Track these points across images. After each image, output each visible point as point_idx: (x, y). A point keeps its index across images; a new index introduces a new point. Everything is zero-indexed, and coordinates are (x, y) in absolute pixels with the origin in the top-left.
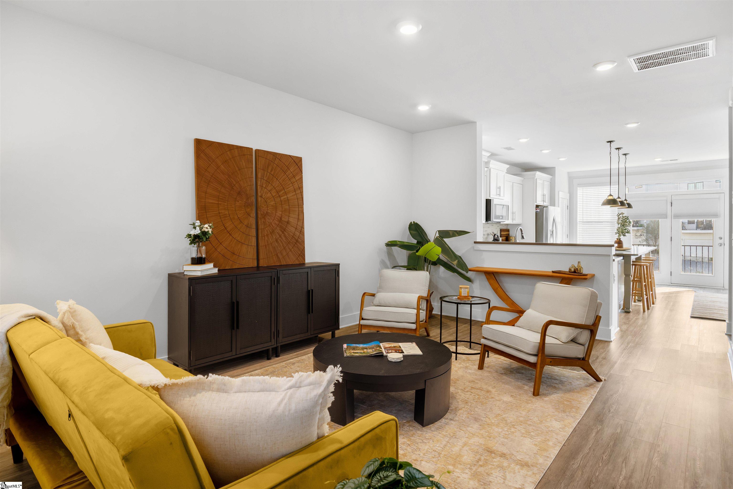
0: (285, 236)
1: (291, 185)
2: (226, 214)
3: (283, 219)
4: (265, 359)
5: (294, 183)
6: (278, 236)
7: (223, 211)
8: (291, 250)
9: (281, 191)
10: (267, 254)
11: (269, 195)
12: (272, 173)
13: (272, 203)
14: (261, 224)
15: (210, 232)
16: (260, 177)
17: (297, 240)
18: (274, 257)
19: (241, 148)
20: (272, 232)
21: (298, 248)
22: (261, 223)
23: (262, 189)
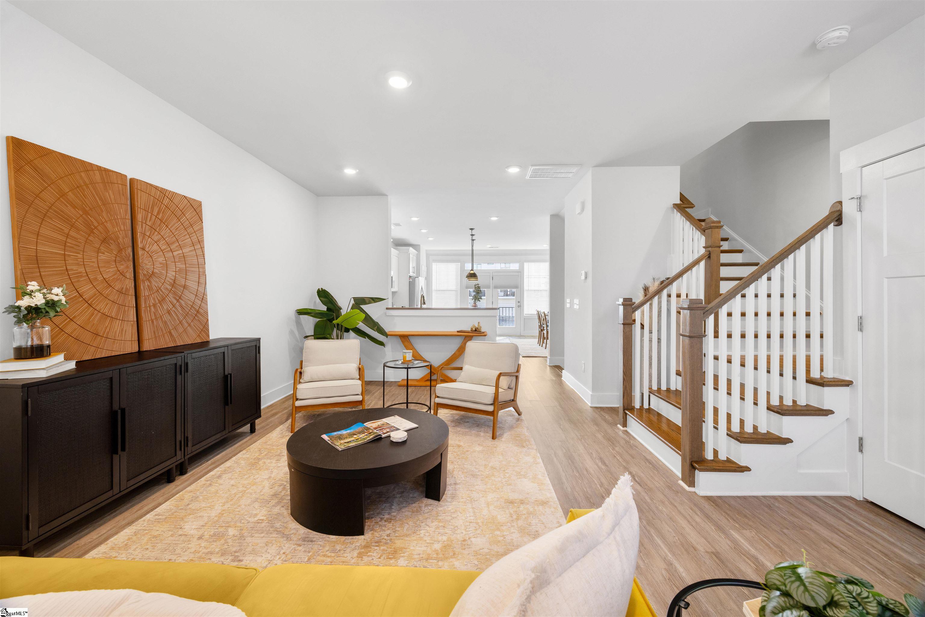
0: (181, 306)
1: (188, 236)
2: (81, 273)
3: (177, 282)
4: (163, 484)
5: (191, 234)
6: (171, 306)
7: (74, 268)
8: (189, 325)
9: (173, 243)
10: (154, 332)
11: (155, 247)
12: (160, 217)
13: (161, 259)
14: (144, 289)
15: (63, 302)
16: (140, 220)
17: (198, 310)
18: (166, 335)
19: (107, 171)
20: (163, 300)
21: (199, 321)
22: (144, 287)
23: (144, 238)
